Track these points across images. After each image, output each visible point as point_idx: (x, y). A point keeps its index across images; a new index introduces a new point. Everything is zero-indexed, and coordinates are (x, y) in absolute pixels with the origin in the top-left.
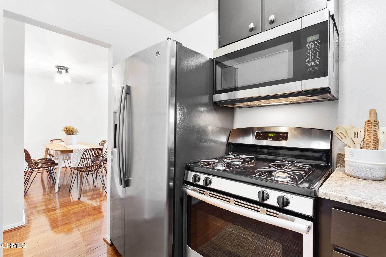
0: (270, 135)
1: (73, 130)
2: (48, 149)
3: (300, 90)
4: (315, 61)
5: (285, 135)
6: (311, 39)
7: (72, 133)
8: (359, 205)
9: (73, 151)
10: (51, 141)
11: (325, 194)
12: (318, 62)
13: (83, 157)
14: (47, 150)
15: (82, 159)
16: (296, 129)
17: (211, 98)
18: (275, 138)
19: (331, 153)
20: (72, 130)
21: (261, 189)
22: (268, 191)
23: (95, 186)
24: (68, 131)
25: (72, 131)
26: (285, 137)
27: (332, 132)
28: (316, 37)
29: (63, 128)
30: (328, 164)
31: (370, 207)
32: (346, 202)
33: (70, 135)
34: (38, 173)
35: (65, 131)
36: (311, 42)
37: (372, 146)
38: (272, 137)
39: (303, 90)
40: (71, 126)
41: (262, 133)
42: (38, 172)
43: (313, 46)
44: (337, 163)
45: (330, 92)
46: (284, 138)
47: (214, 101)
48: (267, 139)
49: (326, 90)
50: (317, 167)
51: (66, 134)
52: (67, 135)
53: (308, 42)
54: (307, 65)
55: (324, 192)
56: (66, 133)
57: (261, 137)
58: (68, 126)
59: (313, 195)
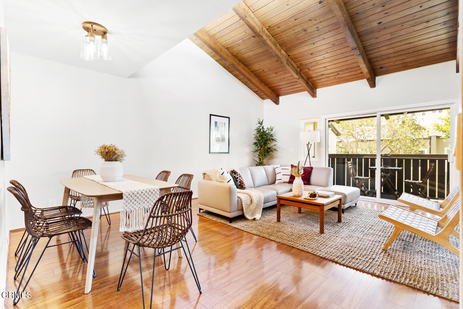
1: (116, 152)
2: (70, 190)
7: (114, 157)
9: (124, 197)
10: (74, 173)
14: (67, 191)
20: (114, 152)
24: (107, 153)
25: (116, 154)
29: (97, 149)
33: (112, 161)
34: (47, 248)
35: (102, 153)
40: (113, 144)
42: (48, 246)
51: (104, 159)
52: (106, 161)
56: (103, 157)
58: (108, 144)
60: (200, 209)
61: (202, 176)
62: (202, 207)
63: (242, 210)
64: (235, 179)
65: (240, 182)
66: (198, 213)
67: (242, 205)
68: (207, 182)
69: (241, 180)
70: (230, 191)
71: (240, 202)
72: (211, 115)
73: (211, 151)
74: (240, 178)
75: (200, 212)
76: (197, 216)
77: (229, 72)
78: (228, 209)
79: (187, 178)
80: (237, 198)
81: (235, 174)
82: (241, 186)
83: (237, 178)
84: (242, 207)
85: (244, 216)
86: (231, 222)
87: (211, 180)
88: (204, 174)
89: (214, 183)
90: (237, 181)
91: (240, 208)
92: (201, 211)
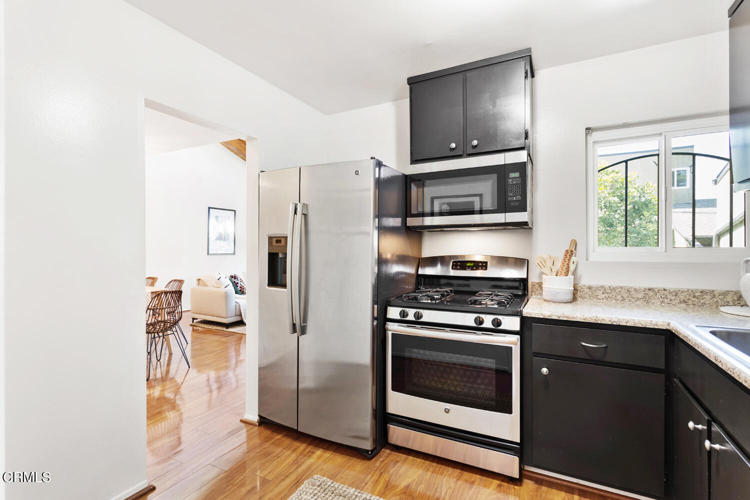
0: (468, 264)
3: (503, 221)
4: (516, 196)
5: (484, 264)
6: (512, 175)
8: (550, 318)
11: (527, 313)
12: (519, 198)
13: (150, 307)
15: (149, 311)
16: (493, 258)
17: (404, 222)
18: (474, 268)
19: (528, 282)
21: (476, 315)
22: (482, 316)
23: (159, 359)
26: (484, 266)
27: (528, 261)
28: (517, 175)
30: (525, 292)
31: (557, 318)
32: (542, 317)
36: (513, 178)
37: (563, 273)
38: (470, 266)
39: (506, 221)
41: (459, 262)
43: (514, 182)
44: (532, 292)
45: (528, 225)
46: (484, 268)
47: (408, 225)
48: (465, 269)
49: (526, 223)
50: (516, 296)
53: (510, 177)
54: (510, 199)
55: (527, 311)
57: (458, 267)
59: (519, 314)
60: (194, 319)
61: (196, 282)
62: (196, 316)
63: (241, 315)
64: (235, 285)
65: (240, 287)
66: (191, 323)
67: (240, 310)
68: (201, 288)
69: (242, 285)
70: (226, 296)
71: (238, 307)
72: (209, 208)
73: (210, 253)
74: (241, 283)
75: (193, 322)
76: (190, 327)
77: (235, 153)
78: (224, 315)
79: (177, 283)
80: (234, 303)
81: (235, 279)
82: (241, 291)
83: (238, 283)
84: (241, 312)
85: (243, 321)
86: (227, 328)
87: (207, 286)
88: (199, 280)
89: (210, 288)
90: (237, 286)
91: (238, 313)
92: (195, 321)
